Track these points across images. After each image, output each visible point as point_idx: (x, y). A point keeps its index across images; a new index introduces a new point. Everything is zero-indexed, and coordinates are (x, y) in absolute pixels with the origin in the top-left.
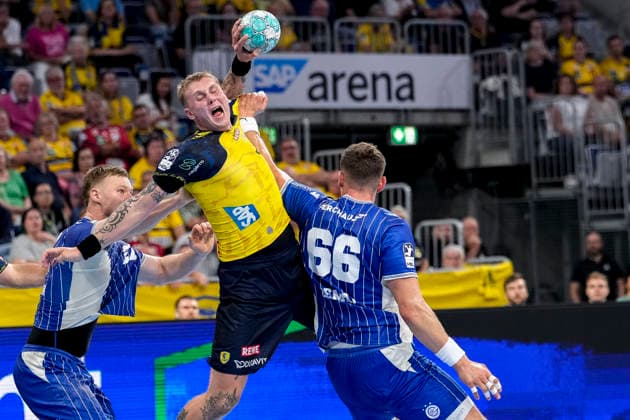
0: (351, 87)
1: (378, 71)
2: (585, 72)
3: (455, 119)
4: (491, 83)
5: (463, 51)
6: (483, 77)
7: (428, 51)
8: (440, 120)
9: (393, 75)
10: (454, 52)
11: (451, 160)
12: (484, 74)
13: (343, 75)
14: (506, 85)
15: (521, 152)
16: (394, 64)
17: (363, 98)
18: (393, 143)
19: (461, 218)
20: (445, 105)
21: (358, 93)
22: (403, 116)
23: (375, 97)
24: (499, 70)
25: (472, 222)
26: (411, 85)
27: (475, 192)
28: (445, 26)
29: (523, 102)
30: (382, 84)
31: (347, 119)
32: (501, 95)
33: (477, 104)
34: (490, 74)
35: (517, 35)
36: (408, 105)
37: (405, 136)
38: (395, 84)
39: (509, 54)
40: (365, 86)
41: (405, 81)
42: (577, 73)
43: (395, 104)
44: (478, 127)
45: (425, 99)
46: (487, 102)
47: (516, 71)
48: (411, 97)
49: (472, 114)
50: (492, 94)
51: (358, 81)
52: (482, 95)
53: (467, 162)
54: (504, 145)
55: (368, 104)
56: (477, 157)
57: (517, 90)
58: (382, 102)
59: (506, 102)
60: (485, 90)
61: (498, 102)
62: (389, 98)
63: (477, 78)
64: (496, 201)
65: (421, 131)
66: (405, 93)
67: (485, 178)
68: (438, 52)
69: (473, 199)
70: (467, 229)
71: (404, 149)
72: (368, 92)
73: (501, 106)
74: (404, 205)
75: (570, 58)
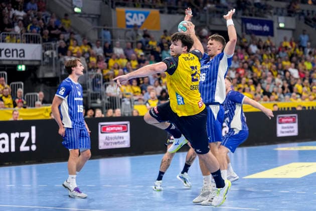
0: (6, 53)
1: (14, 48)
2: (76, 49)
3: (37, 63)
4: (48, 53)
5: (40, 43)
6: (46, 50)
7: (29, 42)
8: (32, 63)
9: (18, 50)
10: (37, 43)
11: (35, 75)
12: (45, 49)
13: (3, 49)
14: (52, 54)
15: (56, 73)
16: (19, 46)
17: (9, 56)
18: (18, 70)
19: (38, 92)
20: (34, 59)
21: (8, 55)
22: (21, 62)
23: (13, 56)
24: (50, 48)
25: (42, 93)
26: (24, 52)
27: (43, 85)
28: (34, 35)
29: (57, 58)
30: (15, 52)
31: (4, 63)
32: (50, 56)
33: (44, 59)
34: (48, 50)
35: (56, 39)
36: (23, 58)
37: (22, 68)
38: (19, 52)
39: (53, 44)
40: (10, 53)
41: (22, 51)
42: (73, 50)
43: (19, 58)
44: (44, 65)
45: (28, 57)
46: (47, 58)
47: (55, 49)
48: (24, 56)
49: (42, 62)
50: (48, 56)
51: (8, 51)
52: (45, 56)
53: (40, 76)
54: (51, 71)
55: (11, 58)
56: (43, 74)
57: (55, 55)
58: (15, 57)
59: (52, 58)
60: (46, 55)
61: (50, 58)
62: (17, 56)
63: (43, 51)
64: (49, 87)
65: (27, 66)
66: (22, 55)
67: (46, 81)
68: (32, 43)
69: (42, 87)
70: (40, 95)
71: (21, 72)
72: (11, 54)
73: (51, 59)
74: (21, 87)
75: (72, 46)
